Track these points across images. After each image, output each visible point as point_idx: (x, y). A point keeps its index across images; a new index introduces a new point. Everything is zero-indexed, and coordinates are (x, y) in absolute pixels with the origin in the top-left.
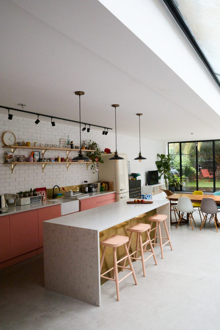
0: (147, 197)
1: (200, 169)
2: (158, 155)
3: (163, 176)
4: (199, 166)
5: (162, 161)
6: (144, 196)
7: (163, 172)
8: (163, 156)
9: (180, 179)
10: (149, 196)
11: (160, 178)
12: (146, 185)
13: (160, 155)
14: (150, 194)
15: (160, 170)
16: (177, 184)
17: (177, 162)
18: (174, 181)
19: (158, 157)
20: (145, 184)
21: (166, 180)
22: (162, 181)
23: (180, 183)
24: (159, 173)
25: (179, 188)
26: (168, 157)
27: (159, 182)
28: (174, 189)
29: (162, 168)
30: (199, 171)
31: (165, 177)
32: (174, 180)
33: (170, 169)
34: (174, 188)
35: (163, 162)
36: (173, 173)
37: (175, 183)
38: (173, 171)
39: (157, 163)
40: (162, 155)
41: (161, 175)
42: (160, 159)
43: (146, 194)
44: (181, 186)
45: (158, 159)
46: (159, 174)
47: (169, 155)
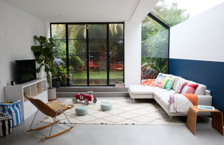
0: (13, 107)
1: (90, 57)
2: (35, 38)
3: (43, 67)
4: (90, 55)
5: (41, 46)
6: (5, 107)
7: (43, 62)
8: (42, 39)
9: (66, 71)
10: (17, 105)
11: (39, 70)
12: (12, 84)
13: (39, 38)
14: (19, 101)
15: (38, 58)
16: (62, 77)
17: (61, 50)
18: (59, 74)
19: (35, 41)
20: (10, 83)
21: (48, 74)
22: (42, 75)
23: (66, 75)
24: (38, 63)
25: (66, 82)
26: (50, 42)
27: (37, 78)
28: (60, 85)
29: (41, 57)
30: (90, 60)
31: (47, 70)
32: (59, 72)
33: (54, 59)
34: (59, 83)
35: (44, 47)
36: (58, 63)
37: (60, 76)
38: (58, 60)
39: (33, 48)
40: (41, 37)
41: (41, 66)
42: (38, 44)
43: (11, 103)
44: (68, 80)
45: (35, 43)
46: (38, 65)
47: (51, 39)
